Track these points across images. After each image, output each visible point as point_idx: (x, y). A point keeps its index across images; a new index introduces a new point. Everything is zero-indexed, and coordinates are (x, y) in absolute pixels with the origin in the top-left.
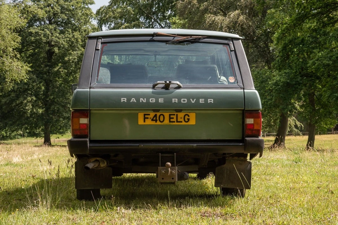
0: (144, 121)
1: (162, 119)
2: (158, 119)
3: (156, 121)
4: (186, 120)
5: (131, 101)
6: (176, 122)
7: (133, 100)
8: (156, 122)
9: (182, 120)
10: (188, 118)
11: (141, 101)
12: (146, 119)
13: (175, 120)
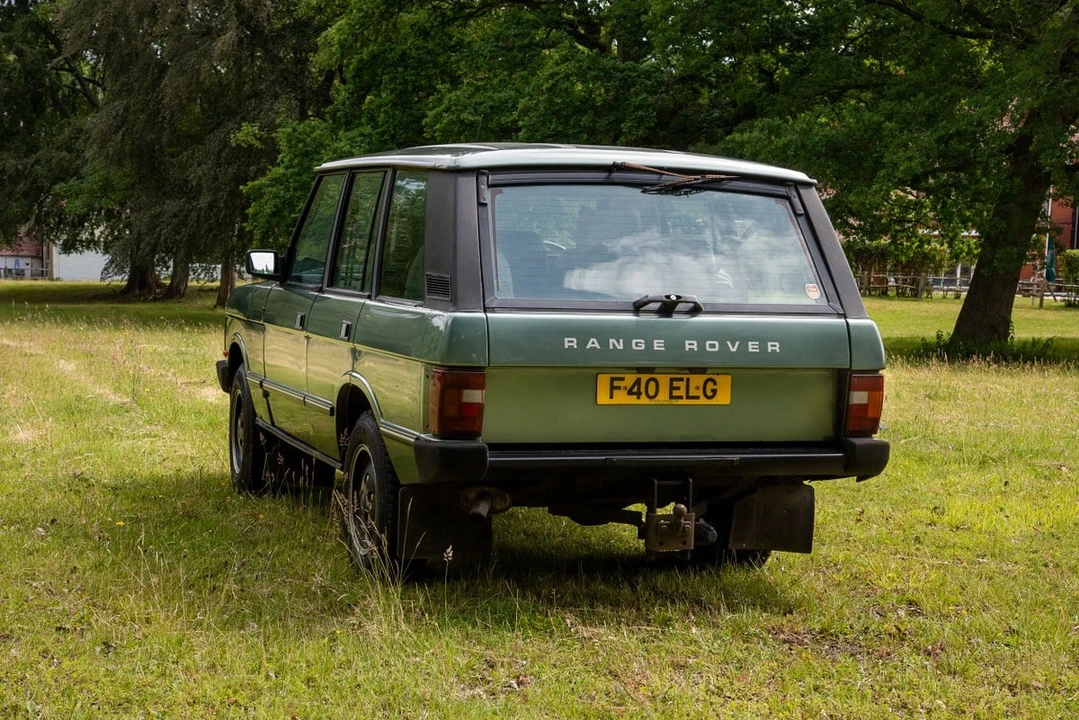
0: (611, 397)
1: (652, 392)
2: (643, 390)
3: (638, 394)
4: (709, 394)
5: (588, 347)
7: (593, 343)
8: (639, 398)
9: (700, 393)
10: (715, 387)
11: (611, 347)
12: (615, 391)
13: (682, 392)
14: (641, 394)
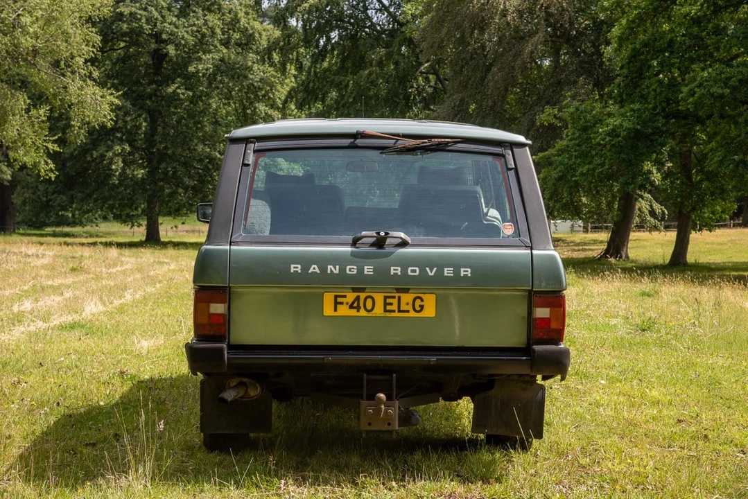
0: (335, 310)
1: (369, 306)
2: (361, 305)
3: (358, 308)
4: (418, 309)
6: (397, 311)
8: (358, 311)
9: (410, 308)
10: (422, 303)
13: (395, 307)
14: (360, 308)
